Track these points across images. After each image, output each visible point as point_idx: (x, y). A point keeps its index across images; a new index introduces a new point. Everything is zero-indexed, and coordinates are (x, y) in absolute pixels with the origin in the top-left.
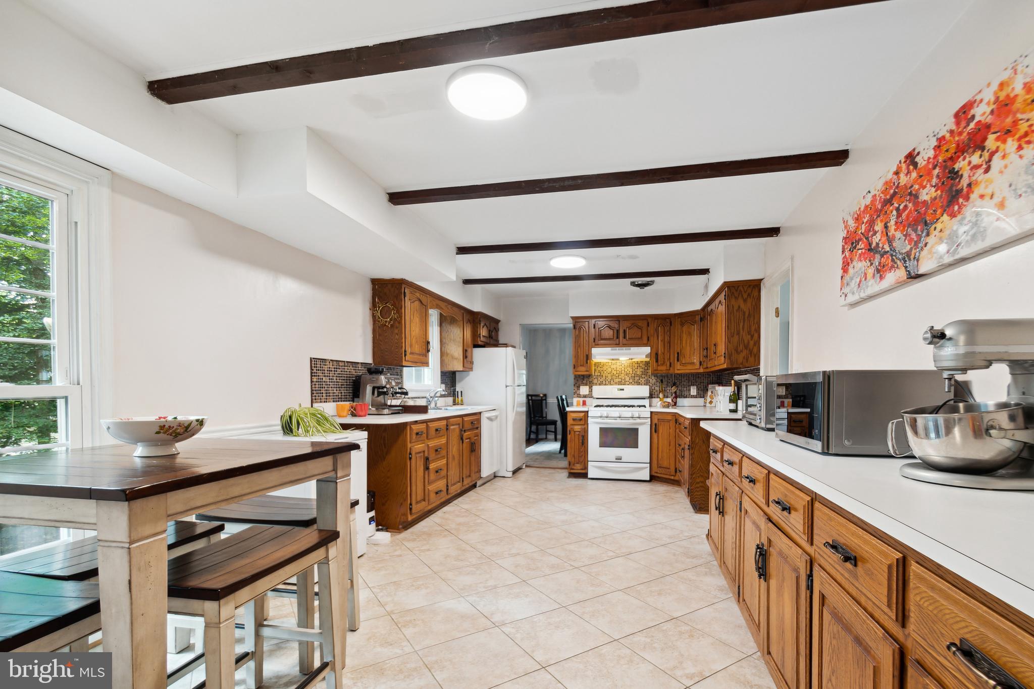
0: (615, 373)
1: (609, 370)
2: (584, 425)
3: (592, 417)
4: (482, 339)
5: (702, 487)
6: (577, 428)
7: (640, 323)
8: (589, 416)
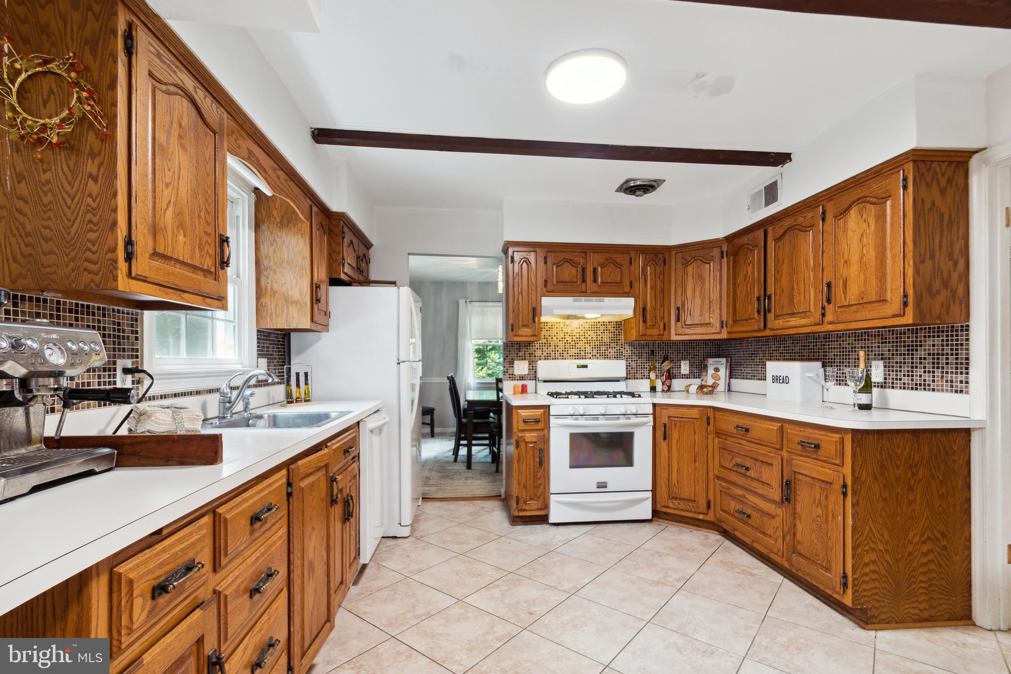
0: (570, 340)
1: (561, 335)
2: (543, 430)
3: (558, 416)
4: (347, 269)
5: (874, 572)
6: (530, 436)
7: (619, 258)
8: (551, 413)
